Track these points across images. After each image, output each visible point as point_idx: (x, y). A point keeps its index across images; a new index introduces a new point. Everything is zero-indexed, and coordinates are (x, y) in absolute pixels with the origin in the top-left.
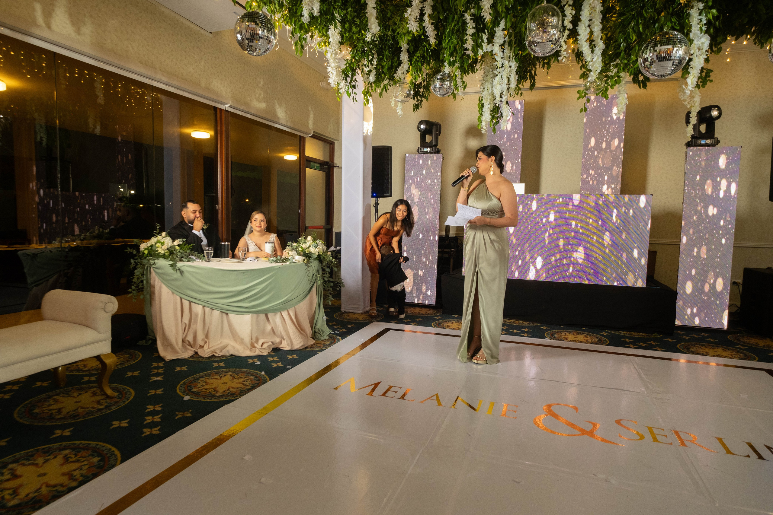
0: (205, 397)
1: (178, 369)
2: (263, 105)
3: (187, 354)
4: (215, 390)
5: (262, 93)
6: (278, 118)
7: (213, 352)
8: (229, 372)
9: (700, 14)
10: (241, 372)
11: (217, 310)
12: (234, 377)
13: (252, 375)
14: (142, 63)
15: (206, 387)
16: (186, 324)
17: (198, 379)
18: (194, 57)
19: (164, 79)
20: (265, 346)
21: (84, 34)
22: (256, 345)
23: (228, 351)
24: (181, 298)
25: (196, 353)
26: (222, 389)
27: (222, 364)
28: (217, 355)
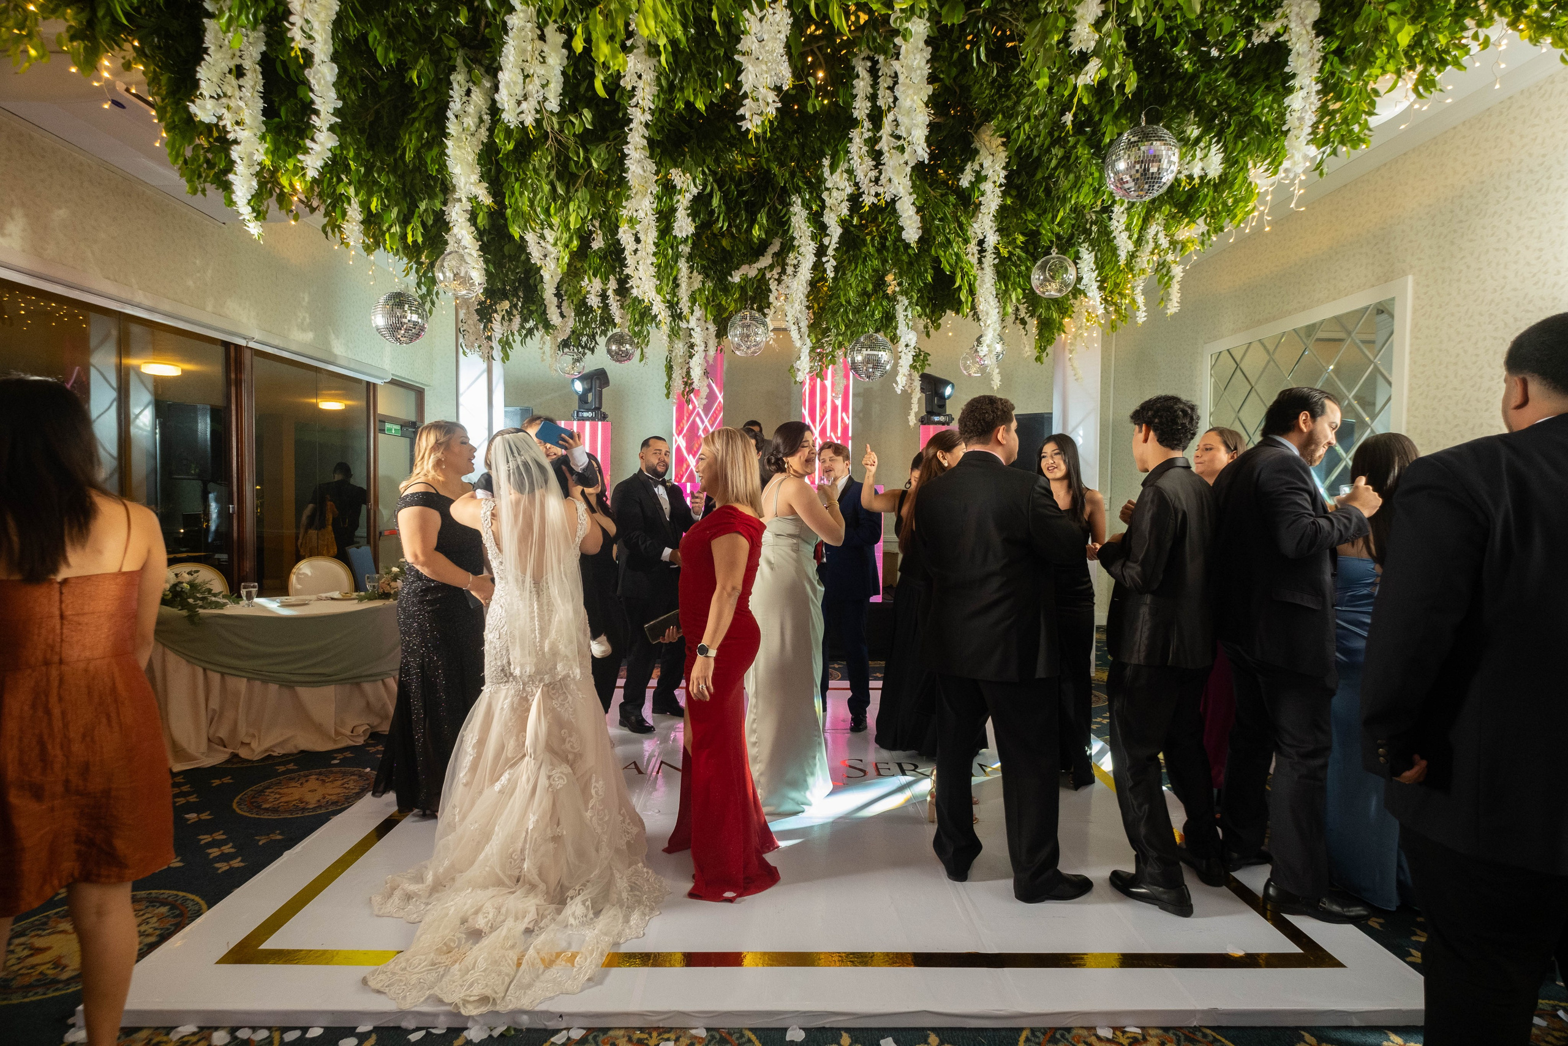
0: (291, 812)
1: (216, 782)
2: (309, 336)
3: (218, 758)
4: (301, 801)
5: (307, 315)
6: (336, 356)
7: (266, 751)
8: (311, 775)
9: (906, 310)
10: (332, 772)
11: (275, 681)
12: (323, 781)
13: (353, 774)
14: (108, 278)
15: (284, 799)
16: (214, 710)
17: (262, 791)
18: (195, 263)
19: (147, 302)
20: (361, 730)
21: (10, 235)
22: (343, 731)
23: (296, 747)
24: (205, 670)
25: (235, 756)
26: (312, 800)
27: (291, 766)
28: (275, 754)
